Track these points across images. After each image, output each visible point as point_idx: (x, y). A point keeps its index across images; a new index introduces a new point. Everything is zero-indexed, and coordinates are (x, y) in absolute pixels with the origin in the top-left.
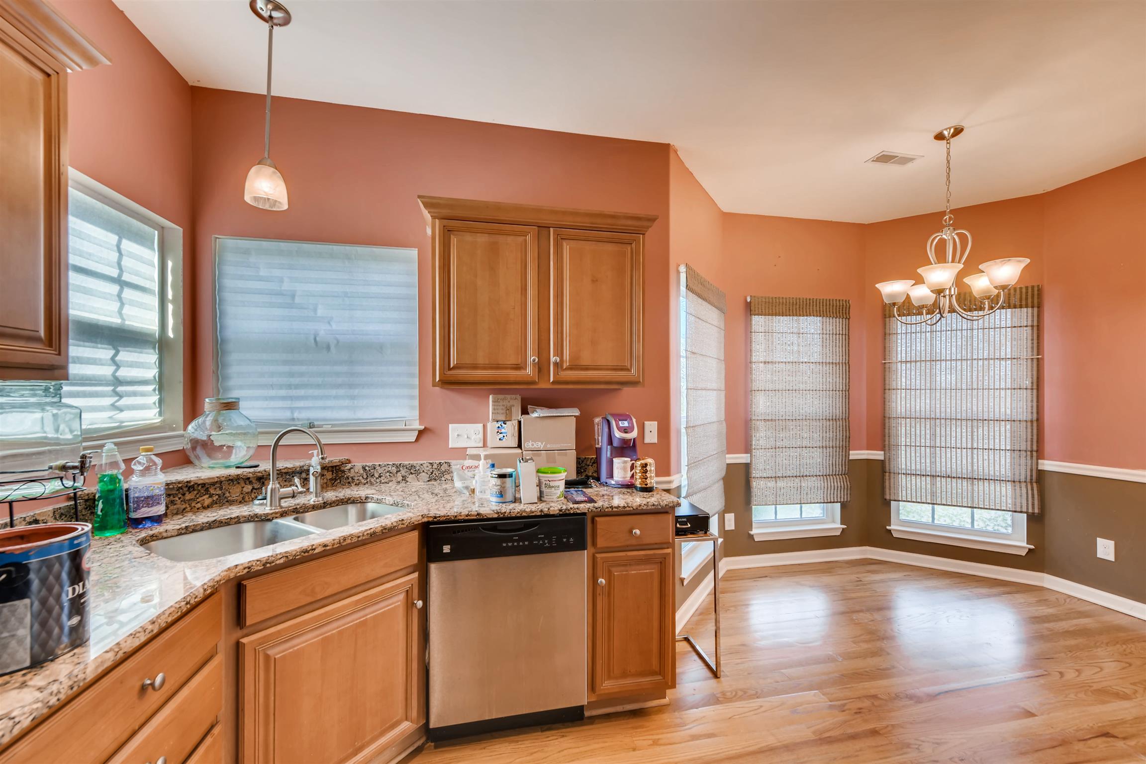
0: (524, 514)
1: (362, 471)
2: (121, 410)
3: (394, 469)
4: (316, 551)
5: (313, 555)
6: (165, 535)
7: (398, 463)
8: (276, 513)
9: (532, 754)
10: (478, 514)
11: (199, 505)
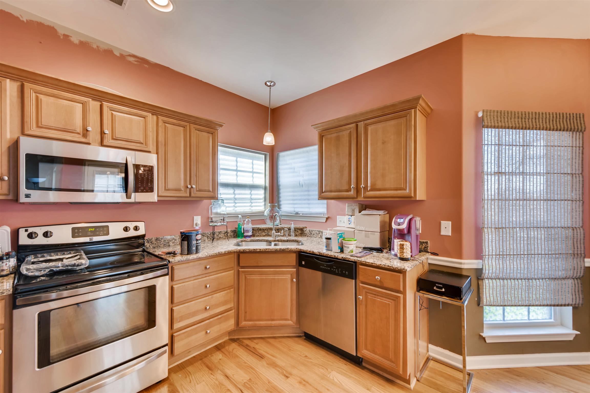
0: (328, 256)
1: (309, 232)
2: (252, 207)
3: (318, 232)
4: (257, 251)
5: (256, 251)
6: (247, 241)
7: (319, 230)
8: (272, 240)
9: (328, 361)
10: (313, 252)
11: (262, 235)
